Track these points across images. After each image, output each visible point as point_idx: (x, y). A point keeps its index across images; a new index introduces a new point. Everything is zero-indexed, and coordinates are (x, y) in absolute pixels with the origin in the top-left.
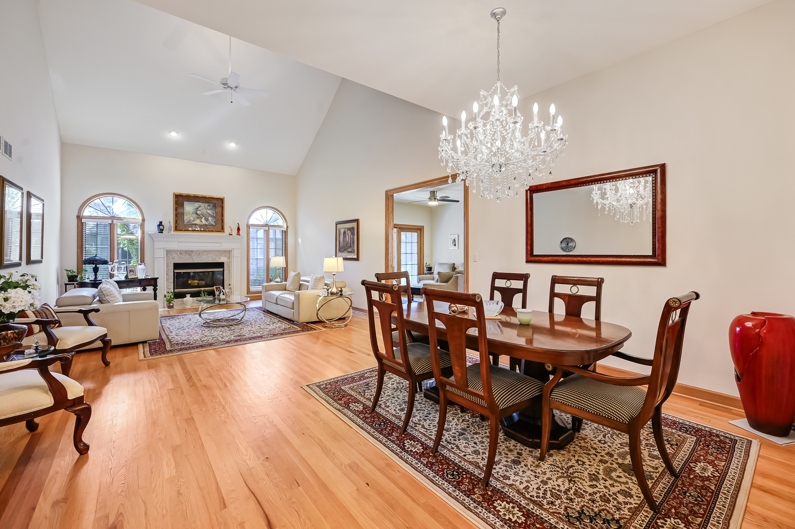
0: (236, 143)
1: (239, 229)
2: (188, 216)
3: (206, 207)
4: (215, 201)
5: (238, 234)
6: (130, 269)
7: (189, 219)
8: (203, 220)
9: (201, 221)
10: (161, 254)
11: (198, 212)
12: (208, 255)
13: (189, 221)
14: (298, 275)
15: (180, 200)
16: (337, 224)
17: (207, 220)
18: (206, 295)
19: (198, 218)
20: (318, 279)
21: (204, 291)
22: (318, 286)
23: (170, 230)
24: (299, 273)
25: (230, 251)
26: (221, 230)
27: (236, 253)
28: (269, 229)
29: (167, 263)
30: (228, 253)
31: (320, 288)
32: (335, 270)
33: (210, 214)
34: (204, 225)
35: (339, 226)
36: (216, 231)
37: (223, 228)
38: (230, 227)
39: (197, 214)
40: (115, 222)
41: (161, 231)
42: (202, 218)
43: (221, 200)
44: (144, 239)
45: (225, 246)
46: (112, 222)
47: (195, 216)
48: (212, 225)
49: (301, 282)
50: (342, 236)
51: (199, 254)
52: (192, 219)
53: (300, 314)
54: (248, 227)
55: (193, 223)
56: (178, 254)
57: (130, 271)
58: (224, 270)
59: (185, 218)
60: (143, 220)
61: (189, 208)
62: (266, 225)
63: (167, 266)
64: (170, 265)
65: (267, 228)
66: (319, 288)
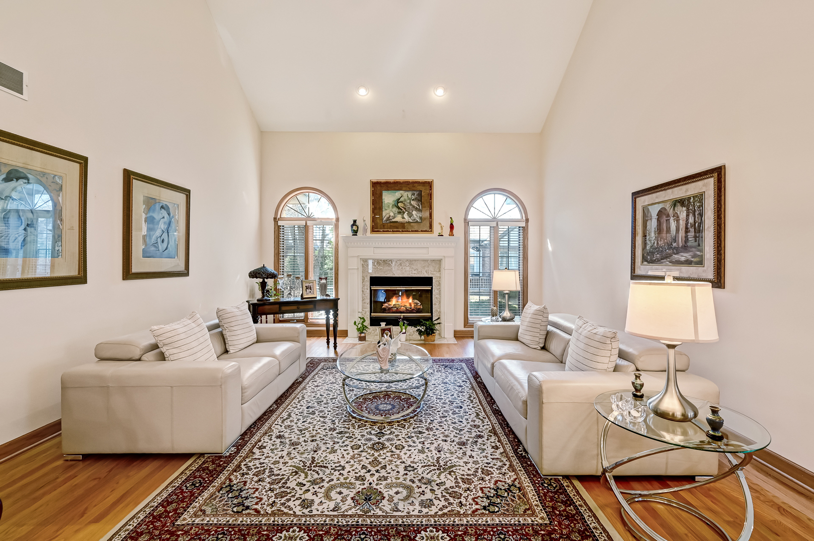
0: (445, 90)
1: (452, 227)
2: (387, 211)
3: (410, 196)
4: (420, 188)
5: (451, 234)
6: (307, 285)
7: (388, 216)
8: (406, 215)
9: (403, 218)
10: (355, 264)
11: (400, 205)
12: (412, 266)
13: (388, 219)
14: (543, 312)
15: (378, 188)
16: (636, 195)
17: (410, 215)
18: (406, 325)
19: (399, 213)
20: (597, 338)
21: (405, 319)
22: (599, 359)
23: (365, 230)
24: (544, 308)
25: (440, 261)
26: (428, 229)
27: (447, 264)
28: (497, 225)
29: (363, 277)
30: (438, 262)
31: (605, 366)
32: (682, 333)
33: (414, 207)
34: (407, 223)
35: (642, 201)
36: (422, 231)
37: (431, 226)
38: (440, 224)
39: (399, 208)
40: (309, 223)
41: (355, 233)
42: (404, 213)
43: (429, 185)
44: (338, 245)
45: (434, 253)
46: (306, 224)
47: (395, 210)
48: (417, 222)
49: (550, 328)
50: (653, 224)
51: (401, 264)
52: (392, 214)
53: (545, 449)
54: (467, 222)
55: (393, 220)
56: (376, 264)
57: (307, 288)
58: (432, 288)
59: (384, 214)
60: (337, 220)
61: (388, 198)
62: (494, 219)
63: (363, 280)
64: (366, 279)
65: (494, 224)
66: (600, 366)
